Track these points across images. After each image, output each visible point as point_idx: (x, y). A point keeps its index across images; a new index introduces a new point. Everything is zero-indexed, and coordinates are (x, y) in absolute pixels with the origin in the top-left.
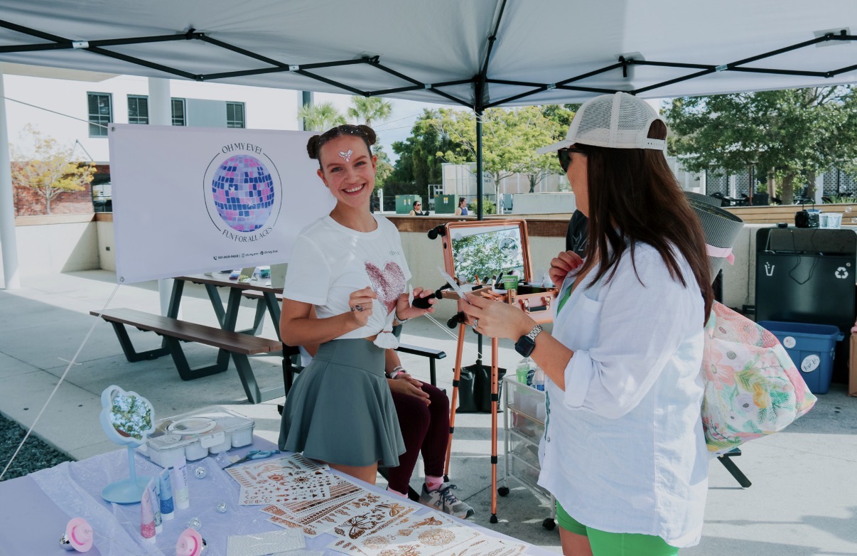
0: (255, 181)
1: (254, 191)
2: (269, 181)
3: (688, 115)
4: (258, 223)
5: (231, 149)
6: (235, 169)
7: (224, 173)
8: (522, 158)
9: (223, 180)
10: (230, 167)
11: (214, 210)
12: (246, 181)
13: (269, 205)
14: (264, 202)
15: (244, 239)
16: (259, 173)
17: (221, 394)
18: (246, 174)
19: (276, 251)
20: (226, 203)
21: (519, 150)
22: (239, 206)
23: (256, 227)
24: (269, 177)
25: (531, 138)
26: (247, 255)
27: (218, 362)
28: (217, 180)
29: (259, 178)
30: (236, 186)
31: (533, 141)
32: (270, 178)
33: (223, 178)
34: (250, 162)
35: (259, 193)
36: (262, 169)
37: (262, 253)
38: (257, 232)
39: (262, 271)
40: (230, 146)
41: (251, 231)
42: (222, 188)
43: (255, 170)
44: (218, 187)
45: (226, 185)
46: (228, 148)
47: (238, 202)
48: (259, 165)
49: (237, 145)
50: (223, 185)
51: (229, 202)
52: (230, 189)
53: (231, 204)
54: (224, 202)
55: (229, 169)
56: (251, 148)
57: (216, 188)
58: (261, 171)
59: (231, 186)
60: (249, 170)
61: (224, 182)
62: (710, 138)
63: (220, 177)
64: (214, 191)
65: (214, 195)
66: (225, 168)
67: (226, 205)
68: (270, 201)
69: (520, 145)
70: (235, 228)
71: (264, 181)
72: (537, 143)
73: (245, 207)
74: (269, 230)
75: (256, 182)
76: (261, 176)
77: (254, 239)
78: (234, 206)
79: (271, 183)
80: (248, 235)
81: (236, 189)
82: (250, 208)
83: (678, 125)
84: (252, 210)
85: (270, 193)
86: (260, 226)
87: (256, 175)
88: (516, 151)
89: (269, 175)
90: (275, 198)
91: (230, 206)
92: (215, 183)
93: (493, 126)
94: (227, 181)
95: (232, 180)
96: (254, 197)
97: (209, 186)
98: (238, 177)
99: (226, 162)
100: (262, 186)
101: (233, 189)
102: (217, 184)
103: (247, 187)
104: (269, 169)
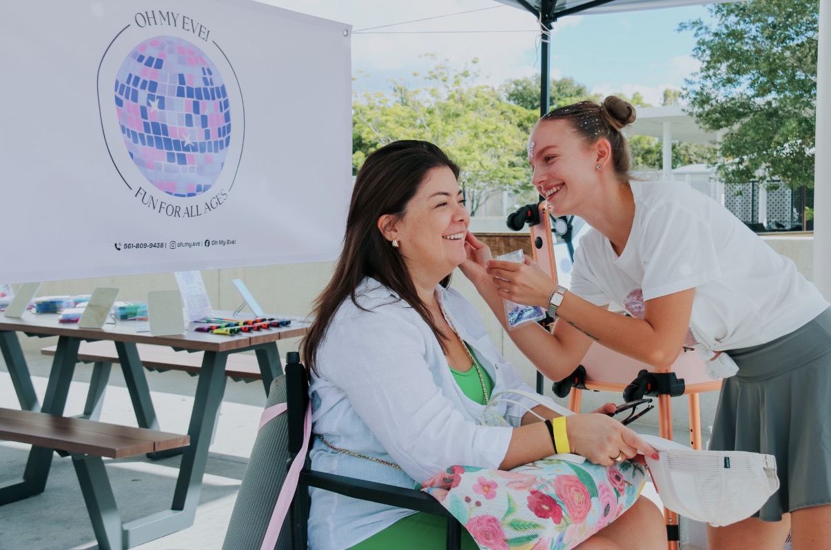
0: (196, 95)
1: (194, 116)
2: (222, 100)
3: (724, 100)
4: (203, 181)
5: (152, 20)
6: (159, 64)
7: (138, 69)
8: (468, 163)
9: (135, 84)
10: (151, 60)
11: (119, 143)
12: (180, 93)
13: (222, 148)
14: (212, 140)
15: (176, 211)
16: (205, 80)
17: (38, 539)
18: (182, 79)
19: (233, 242)
20: (143, 132)
21: (463, 152)
22: (168, 141)
23: (199, 189)
24: (222, 92)
25: (481, 134)
26: (180, 245)
27: (25, 477)
28: (123, 81)
29: (205, 90)
30: (162, 99)
31: (484, 139)
32: (225, 95)
33: (137, 79)
34: (190, 55)
35: (204, 120)
36: (210, 73)
37: (207, 243)
38: (201, 199)
39: (121, 308)
40: (150, 15)
41: (190, 195)
42: (135, 99)
43: (198, 74)
44: (127, 97)
45: (143, 95)
46: (146, 18)
47: (166, 133)
48: (204, 63)
49: (165, 15)
50: (135, 94)
51: (147, 130)
52: (149, 104)
53: (152, 134)
54: (140, 130)
55: (149, 63)
56: (188, 26)
57: (122, 98)
58: (208, 76)
59: (151, 97)
60: (186, 71)
61: (138, 88)
62: (762, 131)
63: (130, 75)
64: (119, 102)
65: (119, 112)
66: (141, 59)
67: (142, 135)
68: (224, 139)
69: (466, 143)
70: (160, 186)
71: (213, 99)
72: (490, 142)
73: (177, 144)
74: (222, 199)
75: (200, 97)
76: (209, 87)
77: (195, 213)
78: (158, 140)
79: (226, 104)
80: (184, 203)
81: (162, 106)
82: (187, 149)
83: (708, 114)
84: (191, 153)
85: (224, 124)
86: (207, 188)
87: (198, 83)
88: (458, 153)
89: (223, 87)
90: (232, 134)
91: (150, 138)
92: (119, 88)
93: (425, 116)
94: (143, 87)
95: (153, 86)
96: (195, 127)
97: (109, 94)
98: (166, 81)
99: (143, 47)
100: (209, 107)
101: (155, 104)
102: (126, 91)
103: (182, 105)
104: (223, 77)
